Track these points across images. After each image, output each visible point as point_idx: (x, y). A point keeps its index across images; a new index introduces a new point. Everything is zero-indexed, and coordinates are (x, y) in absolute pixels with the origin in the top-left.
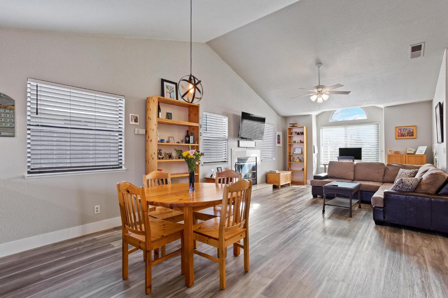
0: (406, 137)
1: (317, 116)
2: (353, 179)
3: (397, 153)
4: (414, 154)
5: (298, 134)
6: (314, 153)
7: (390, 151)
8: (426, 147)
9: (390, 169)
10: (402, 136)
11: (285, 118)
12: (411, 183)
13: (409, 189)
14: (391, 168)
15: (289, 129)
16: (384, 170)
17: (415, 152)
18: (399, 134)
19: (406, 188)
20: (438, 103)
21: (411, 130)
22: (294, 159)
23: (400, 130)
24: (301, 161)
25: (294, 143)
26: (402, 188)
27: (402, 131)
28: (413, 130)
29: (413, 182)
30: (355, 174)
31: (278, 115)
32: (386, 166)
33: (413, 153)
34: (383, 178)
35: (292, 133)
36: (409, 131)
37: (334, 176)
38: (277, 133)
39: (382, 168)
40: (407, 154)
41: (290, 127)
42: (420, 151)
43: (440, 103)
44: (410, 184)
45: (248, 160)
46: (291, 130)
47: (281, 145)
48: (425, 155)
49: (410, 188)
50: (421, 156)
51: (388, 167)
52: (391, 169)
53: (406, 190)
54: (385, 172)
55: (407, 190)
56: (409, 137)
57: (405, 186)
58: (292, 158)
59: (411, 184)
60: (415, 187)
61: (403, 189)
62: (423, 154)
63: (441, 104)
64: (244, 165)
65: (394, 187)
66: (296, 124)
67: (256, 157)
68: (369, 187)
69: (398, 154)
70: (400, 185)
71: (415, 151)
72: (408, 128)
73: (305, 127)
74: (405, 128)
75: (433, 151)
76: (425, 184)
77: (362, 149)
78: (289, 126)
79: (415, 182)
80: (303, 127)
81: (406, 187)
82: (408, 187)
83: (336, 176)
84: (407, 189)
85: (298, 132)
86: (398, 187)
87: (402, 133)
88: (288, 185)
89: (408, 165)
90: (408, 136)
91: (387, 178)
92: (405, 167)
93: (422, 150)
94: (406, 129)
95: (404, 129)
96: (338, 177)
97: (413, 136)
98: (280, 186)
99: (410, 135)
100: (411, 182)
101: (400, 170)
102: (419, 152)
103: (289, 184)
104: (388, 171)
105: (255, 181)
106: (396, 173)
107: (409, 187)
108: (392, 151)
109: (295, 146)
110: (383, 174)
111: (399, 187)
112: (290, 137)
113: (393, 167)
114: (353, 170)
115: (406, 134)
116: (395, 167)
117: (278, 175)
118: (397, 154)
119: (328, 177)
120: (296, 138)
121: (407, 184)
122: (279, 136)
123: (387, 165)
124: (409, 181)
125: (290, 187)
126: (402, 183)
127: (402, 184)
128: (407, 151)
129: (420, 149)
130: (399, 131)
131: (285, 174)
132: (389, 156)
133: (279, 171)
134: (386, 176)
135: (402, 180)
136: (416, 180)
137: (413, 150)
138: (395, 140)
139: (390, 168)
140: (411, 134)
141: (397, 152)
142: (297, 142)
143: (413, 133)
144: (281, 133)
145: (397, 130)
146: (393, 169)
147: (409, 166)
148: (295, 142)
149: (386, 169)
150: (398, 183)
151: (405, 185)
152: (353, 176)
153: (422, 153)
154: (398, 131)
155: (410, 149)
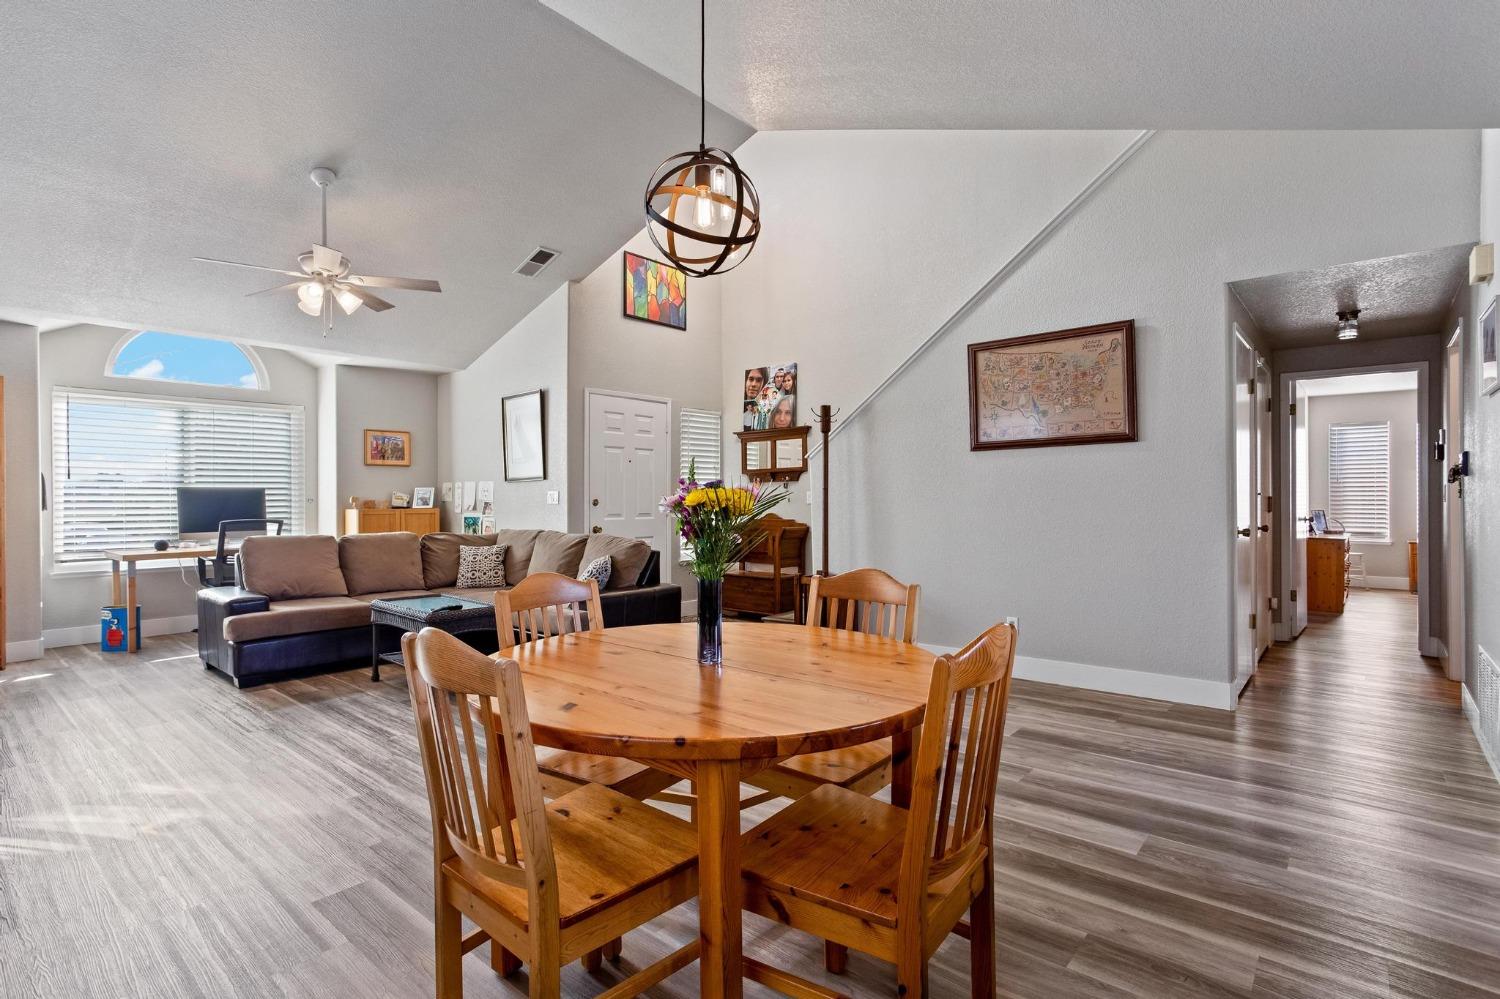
0: (389, 462)
3: (371, 506)
4: (407, 508)
7: (353, 500)
8: (434, 489)
10: (381, 456)
17: (410, 502)
18: (373, 452)
21: (399, 443)
23: (376, 439)
27: (380, 442)
28: (403, 442)
33: (405, 505)
36: (396, 444)
40: (394, 508)
42: (422, 499)
48: (434, 510)
50: (427, 514)
56: (394, 462)
62: (430, 508)
72: (392, 435)
74: (387, 435)
87: (379, 449)
90: (392, 457)
93: (423, 496)
94: (389, 439)
95: (384, 438)
97: (403, 460)
99: (397, 457)
101: (462, 550)
102: (420, 501)
108: (356, 499)
115: (389, 451)
118: (372, 508)
128: (391, 502)
130: (374, 442)
137: (406, 498)
138: (365, 467)
140: (399, 454)
141: (369, 502)
143: (402, 450)
145: (370, 439)
153: (427, 505)
154: (371, 443)
155: (399, 494)
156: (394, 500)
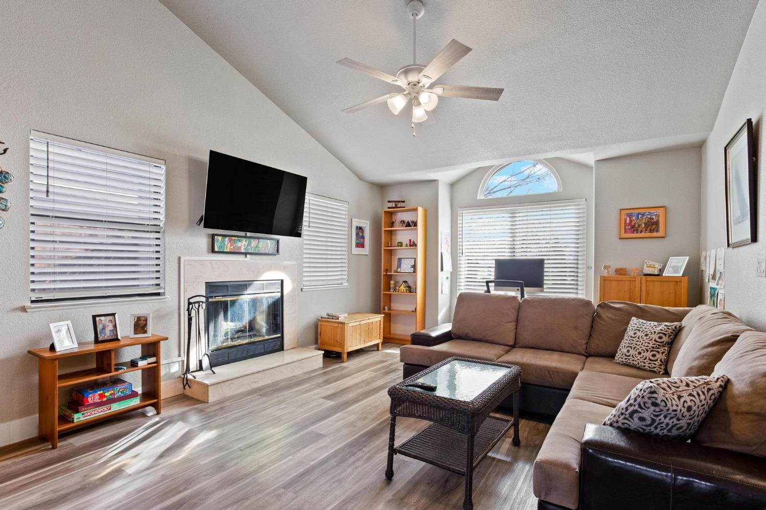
0: (643, 235)
1: (453, 185)
2: (511, 343)
3: (620, 272)
4: (658, 275)
5: (408, 225)
6: (442, 270)
7: (606, 267)
8: (688, 257)
9: (606, 319)
10: (634, 230)
11: (382, 188)
12: (689, 403)
13: (681, 428)
14: (610, 316)
15: (386, 212)
16: (590, 319)
17: (661, 271)
18: (627, 227)
19: (667, 425)
20: (745, 120)
21: (654, 217)
22: (396, 283)
23: (630, 215)
24: (411, 290)
25: (398, 246)
26: (650, 425)
27: (634, 218)
28: (659, 216)
29: (697, 401)
30: (518, 327)
31: (360, 178)
32: (596, 308)
33: (656, 272)
34: (587, 343)
35: (393, 223)
36: (650, 218)
37: (467, 333)
38: (356, 223)
39: (586, 315)
40: (645, 275)
41: (389, 208)
42: (673, 267)
43: (749, 121)
44: (684, 410)
45: (252, 287)
46: (393, 216)
47: (367, 250)
48: (686, 278)
49: (683, 423)
50: (677, 282)
51: (600, 311)
52: (608, 318)
53: (665, 431)
54: (592, 327)
55: (669, 431)
56: (648, 235)
57: (665, 417)
58: (392, 282)
59: (689, 409)
60: (700, 418)
61: (656, 428)
62: (681, 275)
63: (754, 124)
64: (233, 302)
65: (622, 414)
66: (404, 202)
67: (282, 281)
68: (547, 374)
69: (625, 275)
70: (646, 414)
71: (661, 267)
72: (647, 211)
73: (420, 210)
74: (642, 211)
75: (703, 268)
76: (747, 413)
77: (546, 262)
78: (386, 207)
79: (702, 397)
80: (416, 210)
81: (667, 420)
82: (674, 420)
83: (471, 334)
84: (673, 426)
85: (408, 222)
86: (636, 420)
87: (633, 224)
88: (376, 348)
89: (651, 308)
90: (646, 230)
91: (598, 343)
92: (643, 314)
93: (676, 267)
94: (643, 215)
95: (638, 214)
96: (476, 336)
97: (657, 232)
98: (345, 356)
99: (651, 229)
100: (688, 399)
101: (631, 322)
102: (671, 270)
103: (377, 345)
104: (603, 323)
105: (279, 343)
106: (623, 328)
107: (678, 419)
108: (609, 267)
109: (401, 253)
110: (587, 332)
111: (642, 419)
112: (391, 233)
113: (613, 311)
114: (514, 317)
115: (643, 225)
116: (621, 313)
117: (340, 325)
118: (621, 275)
119: (453, 336)
120: (403, 236)
121: (675, 408)
122: (360, 229)
123: (599, 306)
124: (679, 397)
125: (380, 352)
126: (655, 404)
127: (652, 408)
129: (673, 264)
130: (628, 219)
131: (362, 323)
132: (604, 280)
133: (348, 314)
134: (594, 336)
135: (654, 392)
136: (705, 390)
137: (658, 266)
138: (619, 240)
139: (606, 314)
140: (652, 226)
141: (621, 269)
142: (404, 244)
143: (657, 223)
144: (368, 222)
145: (624, 216)
146: (614, 317)
147: (654, 309)
148: (400, 244)
149: (595, 318)
150: (639, 404)
151: (664, 413)
152: (513, 334)
153: (679, 273)
154: (625, 220)
155: (652, 263)
156: (645, 267)
